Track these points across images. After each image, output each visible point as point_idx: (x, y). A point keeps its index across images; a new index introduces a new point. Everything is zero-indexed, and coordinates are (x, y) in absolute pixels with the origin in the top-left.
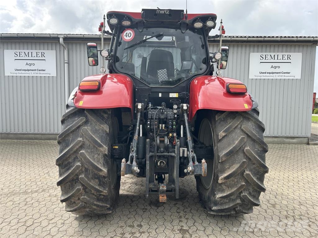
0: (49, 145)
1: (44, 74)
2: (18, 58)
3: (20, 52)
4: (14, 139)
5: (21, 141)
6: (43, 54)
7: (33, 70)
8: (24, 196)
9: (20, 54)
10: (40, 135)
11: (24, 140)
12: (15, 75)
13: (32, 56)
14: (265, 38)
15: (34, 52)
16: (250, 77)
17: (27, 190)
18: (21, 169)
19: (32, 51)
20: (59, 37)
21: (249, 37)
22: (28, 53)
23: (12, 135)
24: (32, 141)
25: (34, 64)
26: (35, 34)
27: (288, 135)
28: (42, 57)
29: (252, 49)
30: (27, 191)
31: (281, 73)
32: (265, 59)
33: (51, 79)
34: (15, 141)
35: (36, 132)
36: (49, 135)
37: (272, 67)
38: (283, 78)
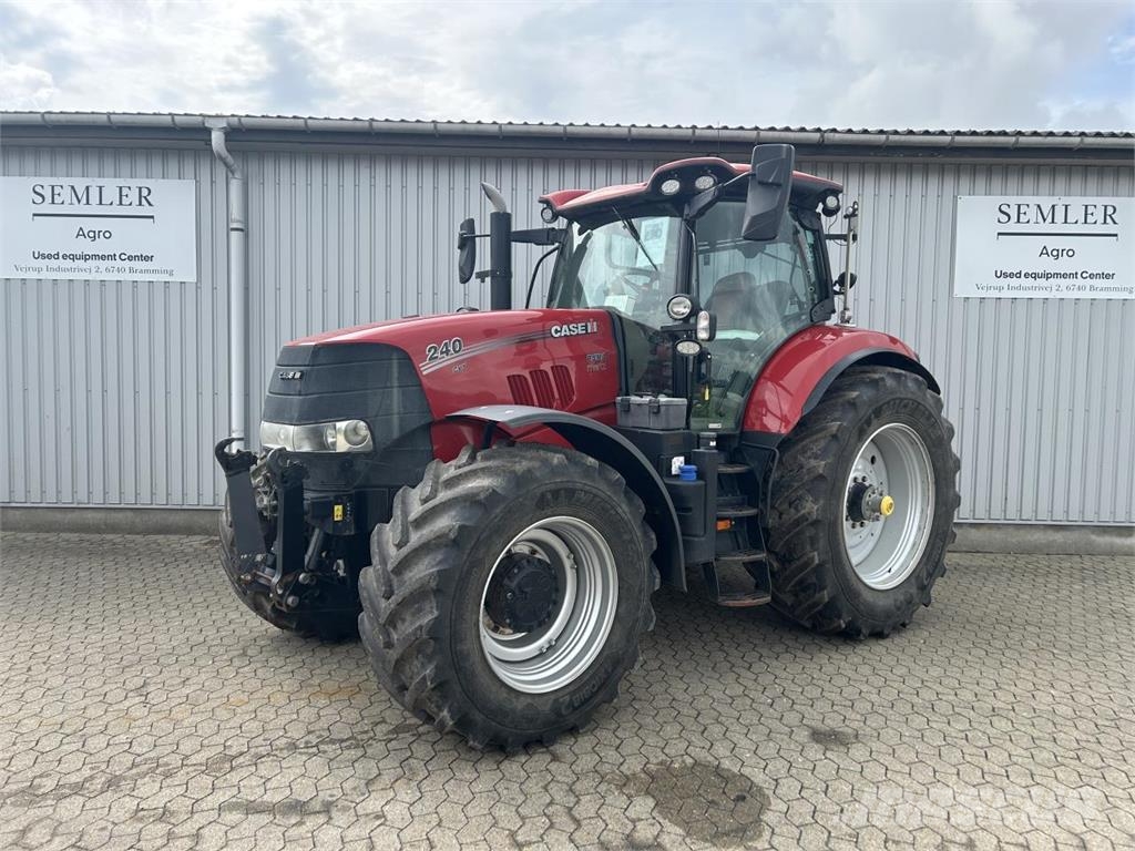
0: (163, 554)
1: (147, 271)
2: (47, 208)
3: (53, 187)
4: (25, 531)
5: (52, 537)
6: (145, 193)
7: (103, 258)
8: (21, 810)
9: (53, 195)
10: (130, 514)
11: (64, 535)
12: (34, 275)
13: (101, 203)
14: (1022, 139)
15: (111, 186)
16: (959, 292)
17: (37, 781)
18: (29, 669)
19: (100, 181)
20: (206, 125)
21: (958, 133)
22: (87, 188)
23: (17, 513)
24: (96, 537)
25: (107, 235)
26: (114, 114)
27: (1106, 518)
28: (140, 204)
29: (965, 183)
30: (40, 786)
31: (1079, 276)
32: (1018, 221)
33: (174, 292)
34: (30, 537)
35: (113, 500)
36: (165, 515)
37: (1044, 251)
38: (1088, 295)
